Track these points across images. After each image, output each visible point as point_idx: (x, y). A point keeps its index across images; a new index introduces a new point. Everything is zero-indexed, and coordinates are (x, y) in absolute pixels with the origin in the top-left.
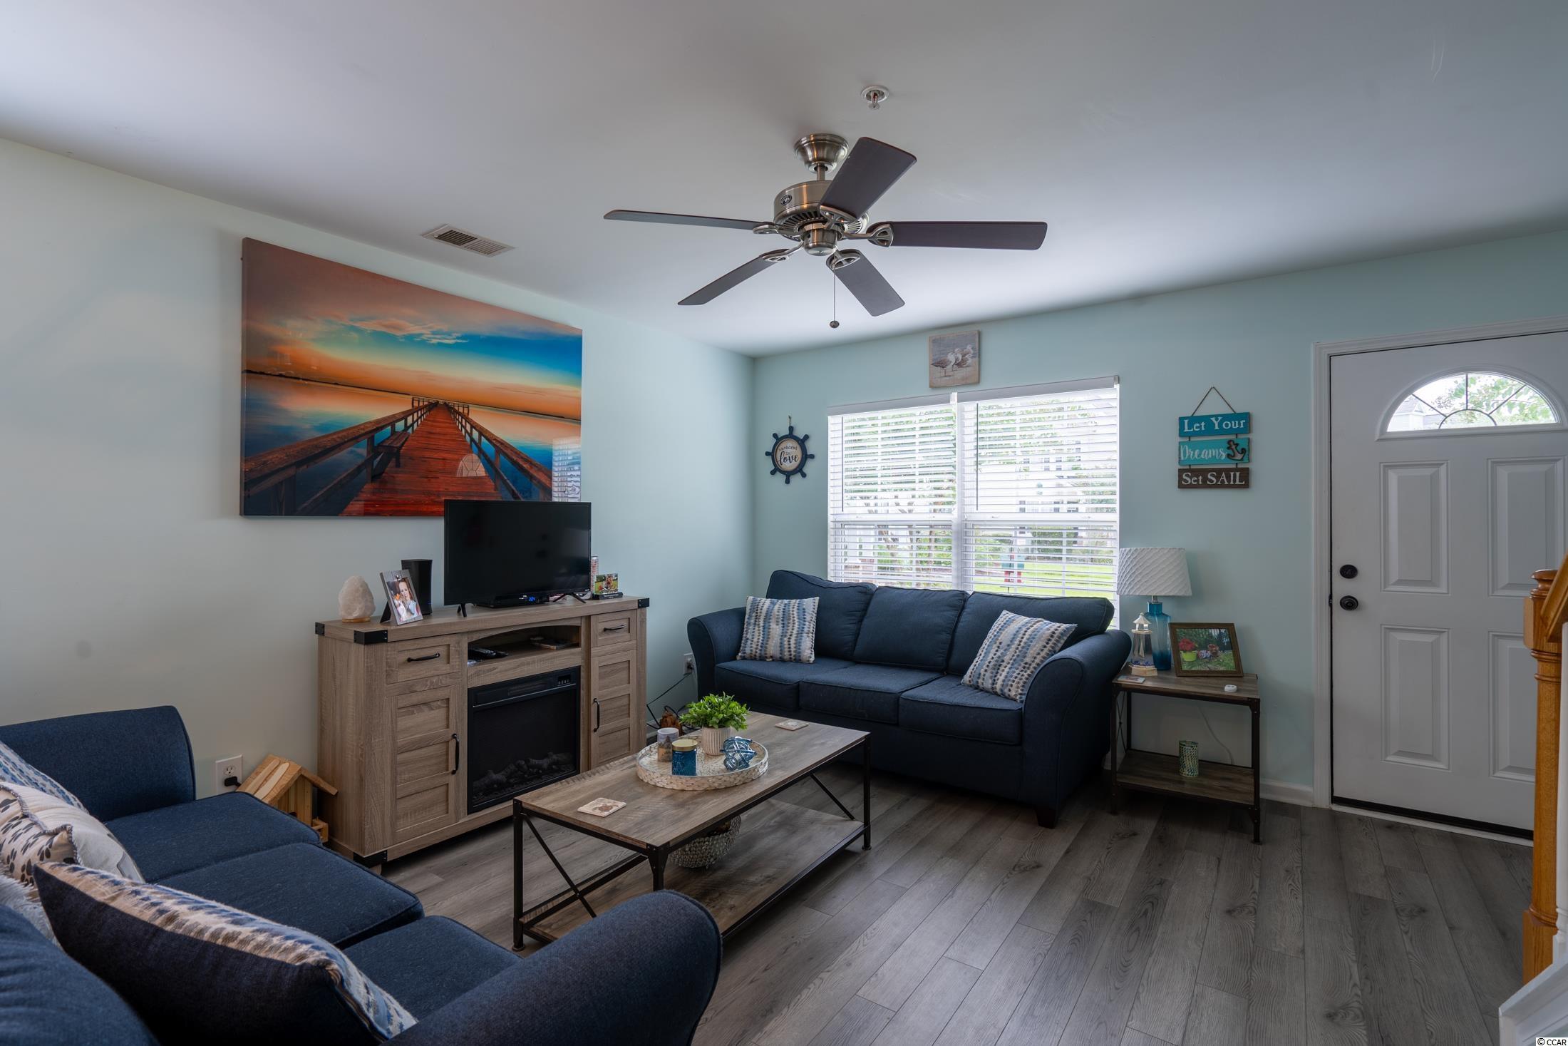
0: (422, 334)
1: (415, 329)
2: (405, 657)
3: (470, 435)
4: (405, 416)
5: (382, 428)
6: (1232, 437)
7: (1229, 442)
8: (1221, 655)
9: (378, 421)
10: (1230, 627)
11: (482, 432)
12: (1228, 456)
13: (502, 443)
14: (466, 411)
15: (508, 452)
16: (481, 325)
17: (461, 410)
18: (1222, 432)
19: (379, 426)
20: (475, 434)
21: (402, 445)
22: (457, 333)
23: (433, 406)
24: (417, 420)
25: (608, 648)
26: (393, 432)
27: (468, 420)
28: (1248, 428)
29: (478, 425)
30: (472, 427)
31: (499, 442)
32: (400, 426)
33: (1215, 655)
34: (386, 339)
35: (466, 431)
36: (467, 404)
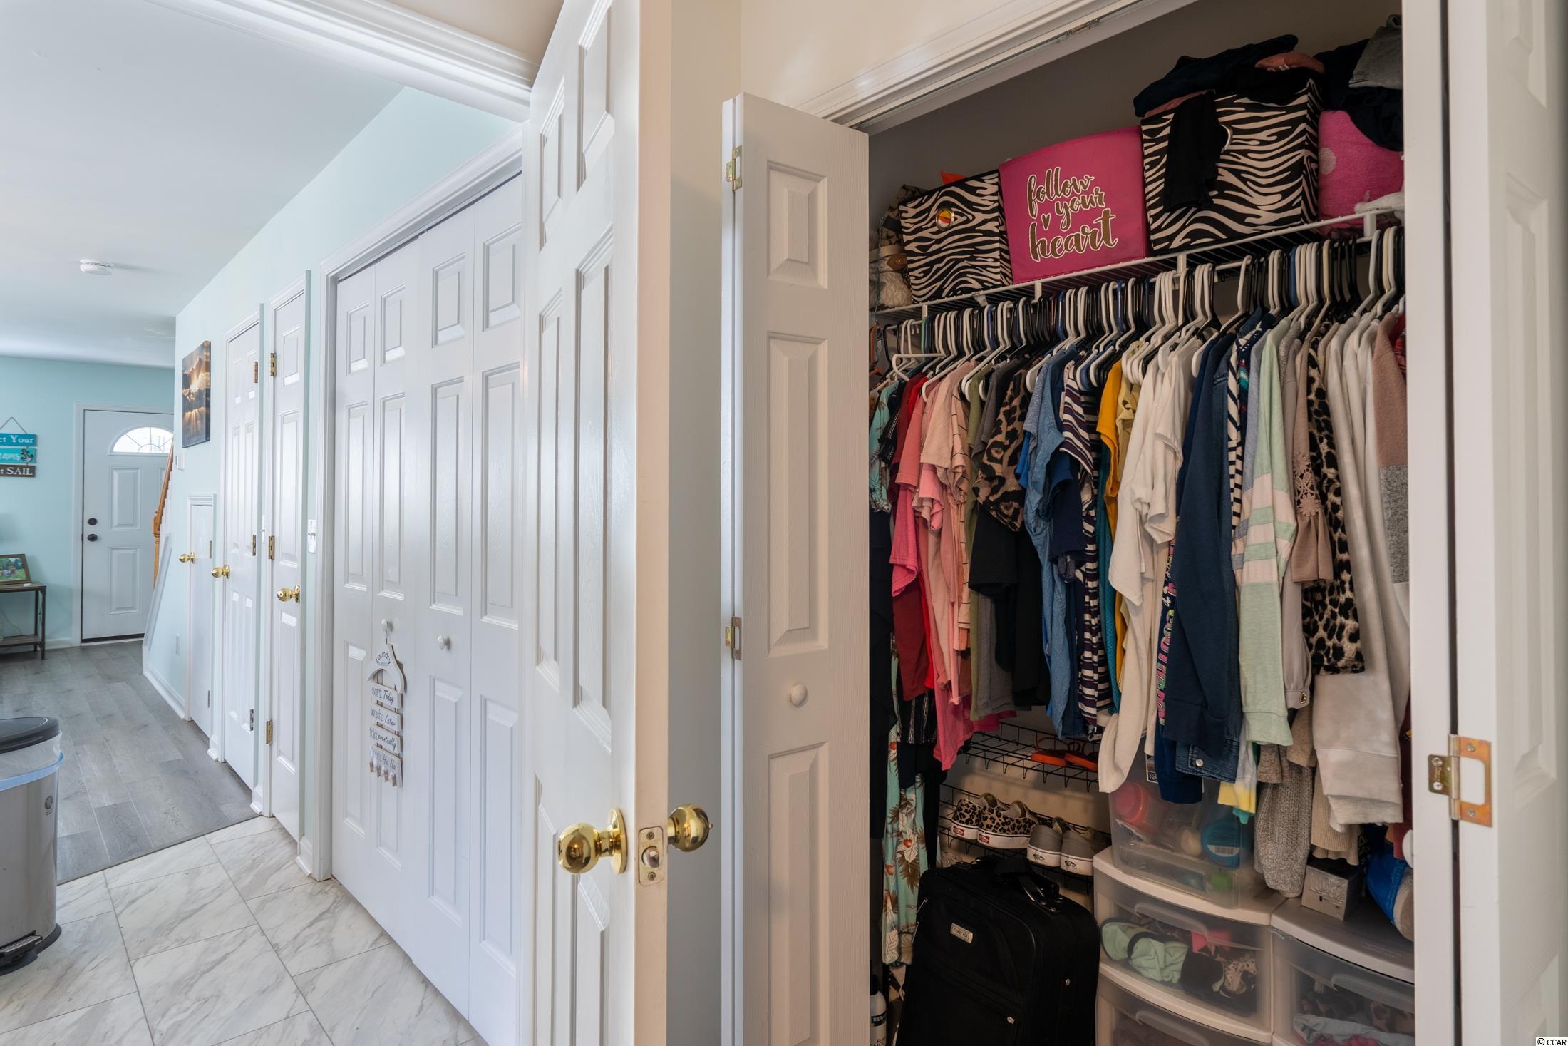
6: (25, 448)
7: (23, 450)
8: (17, 571)
10: (22, 556)
12: (22, 458)
18: (17, 444)
28: (34, 444)
33: (13, 572)
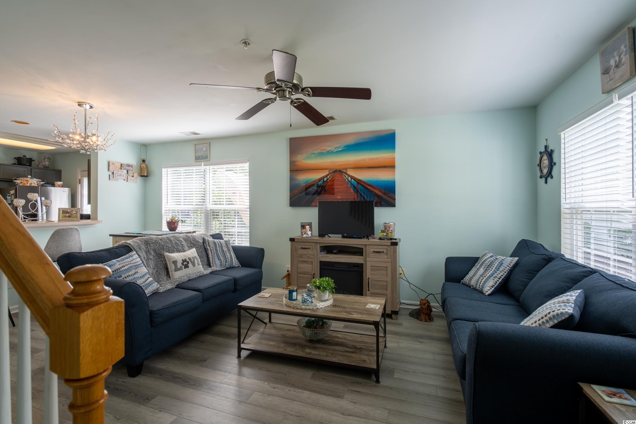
0: (331, 150)
1: (329, 149)
2: (300, 247)
3: (348, 179)
4: (326, 176)
5: (321, 180)
9: (319, 179)
11: (352, 177)
13: (360, 180)
14: (346, 171)
15: (362, 183)
16: (351, 141)
17: (344, 171)
19: (320, 180)
20: (349, 178)
21: (326, 185)
22: (342, 146)
23: (335, 171)
24: (330, 177)
25: (375, 259)
26: (324, 181)
27: (347, 174)
29: (350, 175)
30: (348, 176)
31: (358, 180)
32: (325, 179)
34: (322, 154)
35: (346, 178)
36: (346, 169)
